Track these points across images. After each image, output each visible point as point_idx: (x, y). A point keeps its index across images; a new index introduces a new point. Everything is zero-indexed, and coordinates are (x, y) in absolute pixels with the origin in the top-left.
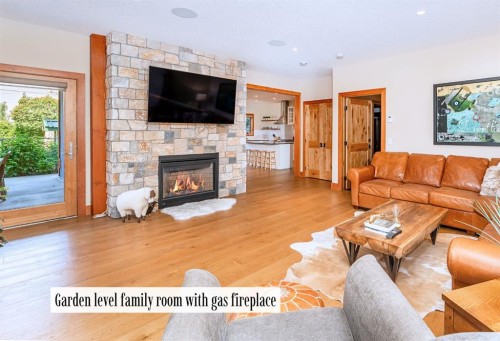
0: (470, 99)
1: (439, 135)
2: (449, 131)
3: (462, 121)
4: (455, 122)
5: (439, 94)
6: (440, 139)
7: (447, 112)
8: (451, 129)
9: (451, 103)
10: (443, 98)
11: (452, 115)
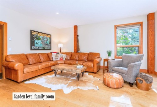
0: (40, 37)
1: (32, 47)
2: (35, 46)
3: (38, 43)
4: (37, 43)
5: (32, 34)
6: (33, 48)
7: (35, 40)
8: (36, 45)
9: (36, 37)
10: (34, 35)
11: (36, 41)
